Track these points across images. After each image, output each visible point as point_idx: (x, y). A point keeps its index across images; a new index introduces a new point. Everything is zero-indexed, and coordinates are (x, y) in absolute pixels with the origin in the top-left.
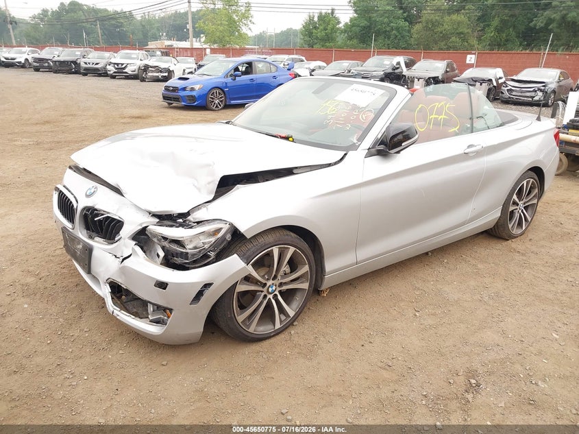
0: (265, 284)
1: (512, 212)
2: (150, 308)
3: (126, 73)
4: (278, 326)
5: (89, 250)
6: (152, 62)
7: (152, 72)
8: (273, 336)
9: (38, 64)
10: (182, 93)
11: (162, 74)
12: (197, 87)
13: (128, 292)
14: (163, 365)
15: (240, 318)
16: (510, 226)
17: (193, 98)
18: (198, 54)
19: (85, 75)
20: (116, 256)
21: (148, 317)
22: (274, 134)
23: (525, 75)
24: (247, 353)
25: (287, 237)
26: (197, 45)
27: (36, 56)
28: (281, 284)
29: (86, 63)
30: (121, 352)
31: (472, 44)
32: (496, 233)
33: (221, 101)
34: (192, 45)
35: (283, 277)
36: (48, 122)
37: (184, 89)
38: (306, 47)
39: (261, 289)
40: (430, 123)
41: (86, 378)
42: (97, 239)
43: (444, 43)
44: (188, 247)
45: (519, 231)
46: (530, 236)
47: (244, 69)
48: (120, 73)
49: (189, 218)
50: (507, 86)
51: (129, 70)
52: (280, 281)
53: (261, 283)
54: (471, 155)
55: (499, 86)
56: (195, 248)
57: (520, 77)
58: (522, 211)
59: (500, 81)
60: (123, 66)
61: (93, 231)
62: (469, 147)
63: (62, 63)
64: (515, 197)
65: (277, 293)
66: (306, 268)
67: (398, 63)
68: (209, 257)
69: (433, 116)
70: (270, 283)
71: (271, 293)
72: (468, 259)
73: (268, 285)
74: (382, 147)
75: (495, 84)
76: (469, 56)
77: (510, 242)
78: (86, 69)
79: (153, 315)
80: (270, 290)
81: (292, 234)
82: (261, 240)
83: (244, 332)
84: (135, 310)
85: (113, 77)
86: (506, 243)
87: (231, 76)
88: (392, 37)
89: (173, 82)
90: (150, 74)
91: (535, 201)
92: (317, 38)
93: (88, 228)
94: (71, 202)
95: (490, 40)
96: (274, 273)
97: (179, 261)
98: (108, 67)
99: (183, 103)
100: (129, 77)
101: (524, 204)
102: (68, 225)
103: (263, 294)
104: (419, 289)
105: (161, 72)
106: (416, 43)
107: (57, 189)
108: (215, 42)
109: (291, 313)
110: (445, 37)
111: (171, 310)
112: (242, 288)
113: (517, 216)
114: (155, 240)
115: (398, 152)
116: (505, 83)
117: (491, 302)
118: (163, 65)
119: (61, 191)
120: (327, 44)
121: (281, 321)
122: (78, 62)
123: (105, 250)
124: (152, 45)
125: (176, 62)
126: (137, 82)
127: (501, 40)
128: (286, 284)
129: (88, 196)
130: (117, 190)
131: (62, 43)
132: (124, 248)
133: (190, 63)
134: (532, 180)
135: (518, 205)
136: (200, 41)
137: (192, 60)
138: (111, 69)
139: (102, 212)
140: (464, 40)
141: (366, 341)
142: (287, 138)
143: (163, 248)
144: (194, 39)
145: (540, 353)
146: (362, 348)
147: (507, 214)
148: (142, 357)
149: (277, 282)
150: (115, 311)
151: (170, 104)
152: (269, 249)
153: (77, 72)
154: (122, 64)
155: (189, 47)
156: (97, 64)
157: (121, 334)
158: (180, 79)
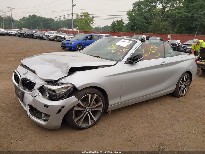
0: (86, 108)
1: (180, 87)
2: (43, 115)
3: (50, 38)
4: (90, 124)
5: (23, 94)
6: (59, 35)
7: (58, 38)
8: (88, 128)
9: (20, 35)
10: (67, 45)
11: (62, 39)
12: (73, 43)
13: (36, 110)
14: (46, 136)
15: (76, 120)
16: (179, 92)
17: (71, 47)
18: (75, 33)
19: (36, 39)
20: (32, 96)
21: (42, 119)
22: (94, 55)
23: (188, 42)
24: (78, 134)
25: (94, 91)
26: (75, 30)
27: (20, 32)
28: (92, 109)
29: (36, 35)
30: (31, 131)
31: (170, 32)
32: (174, 95)
33: (81, 48)
34: (73, 30)
35: (92, 106)
36: (20, 53)
37: (68, 44)
38: (112, 32)
39: (84, 110)
40: (149, 54)
41: (17, 140)
42: (27, 90)
43: (160, 31)
44: (57, 93)
45: (183, 95)
46: (187, 96)
47: (89, 38)
48: (48, 38)
49: (58, 82)
50: (182, 46)
51: (51, 37)
52: (91, 107)
53: (84, 107)
54: (164, 65)
55: (179, 46)
56: (60, 93)
57: (186, 43)
58: (184, 87)
59: (179, 44)
60: (49, 36)
61: (25, 87)
62: (163, 62)
63: (28, 34)
64: (181, 82)
65: (90, 111)
66: (101, 103)
67: (144, 37)
68: (65, 97)
69: (150, 51)
70: (87, 107)
71: (87, 112)
72: (164, 103)
73: (87, 108)
74: (131, 61)
75: (177, 45)
76: (168, 36)
77: (179, 98)
78: (36, 37)
79: (43, 118)
80: (87, 110)
81: (96, 90)
82: (84, 91)
83: (77, 126)
84: (38, 116)
85: (45, 40)
86: (178, 98)
87: (85, 40)
88: (142, 29)
89: (64, 41)
90: (57, 39)
91: (189, 84)
92: (116, 29)
93: (23, 85)
94: (18, 76)
95: (176, 31)
96: (89, 104)
97: (54, 98)
98: (44, 36)
99: (68, 49)
100: (50, 40)
101: (185, 84)
102: (17, 85)
103: (85, 112)
104: (144, 113)
105: (61, 38)
106: (150, 31)
107: (14, 72)
108: (81, 29)
109: (95, 120)
110: (160, 29)
111: (50, 116)
112: (76, 109)
113: (182, 89)
114: (46, 90)
115: (136, 62)
116: (181, 45)
117: (171, 119)
118: (62, 36)
119: (16, 73)
120: (120, 31)
121: (91, 123)
122: (34, 34)
123: (29, 94)
124: (59, 29)
125: (67, 35)
126: (53, 42)
127: (180, 31)
128: (93, 108)
129: (24, 74)
130: (34, 72)
131: (29, 28)
132: (35, 93)
133: (72, 36)
134: (187, 76)
135: (182, 85)
136: (76, 29)
137: (72, 35)
138: (45, 37)
139: (28, 80)
140: (167, 31)
141: (122, 131)
142: (97, 57)
143: (49, 93)
144: (74, 28)
145: (188, 138)
146: (121, 133)
147: (178, 88)
148: (39, 133)
149: (90, 107)
150: (30, 116)
151: (63, 49)
152: (87, 95)
153: (33, 38)
154: (48, 35)
155: (72, 30)
156: (40, 35)
157: (33, 125)
158: (67, 40)
